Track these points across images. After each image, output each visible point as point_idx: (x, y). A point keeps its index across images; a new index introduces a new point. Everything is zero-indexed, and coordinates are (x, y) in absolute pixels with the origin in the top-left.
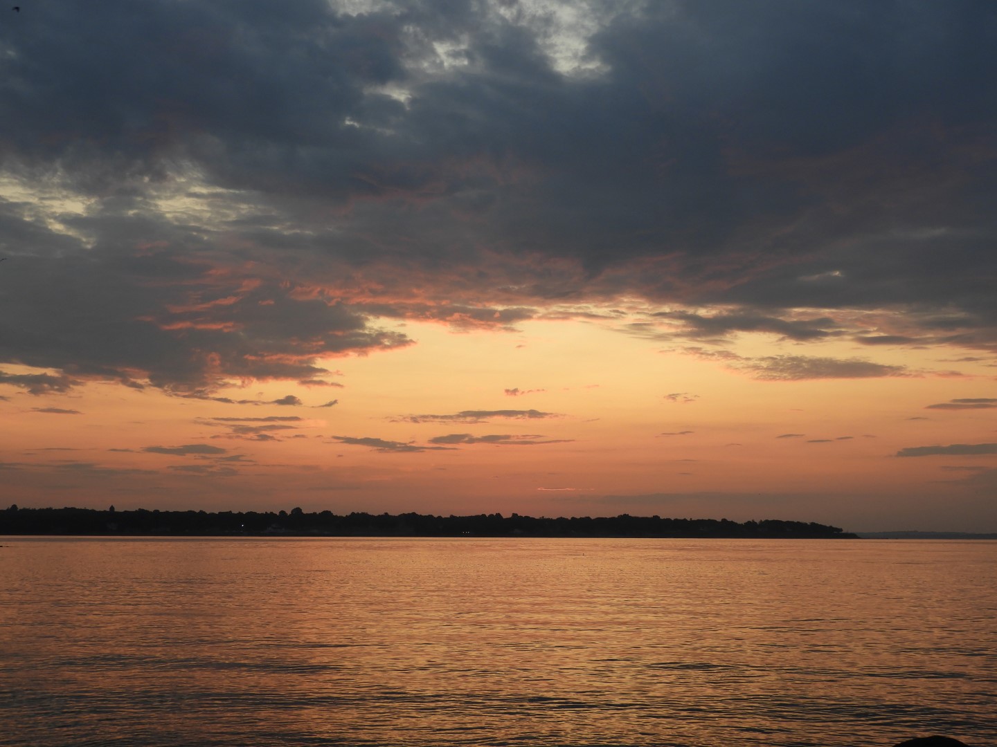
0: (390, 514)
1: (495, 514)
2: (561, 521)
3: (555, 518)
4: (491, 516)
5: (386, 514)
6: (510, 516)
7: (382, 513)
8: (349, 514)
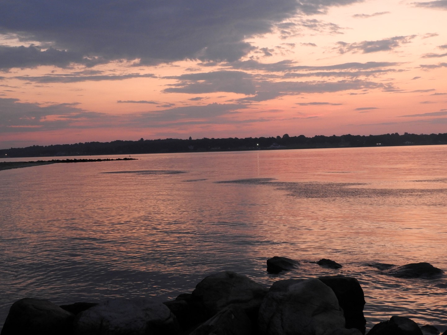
0: (336, 135)
1: (395, 133)
2: (433, 135)
3: (429, 134)
4: (393, 134)
5: (334, 135)
6: (403, 134)
7: (332, 135)
8: (314, 136)
